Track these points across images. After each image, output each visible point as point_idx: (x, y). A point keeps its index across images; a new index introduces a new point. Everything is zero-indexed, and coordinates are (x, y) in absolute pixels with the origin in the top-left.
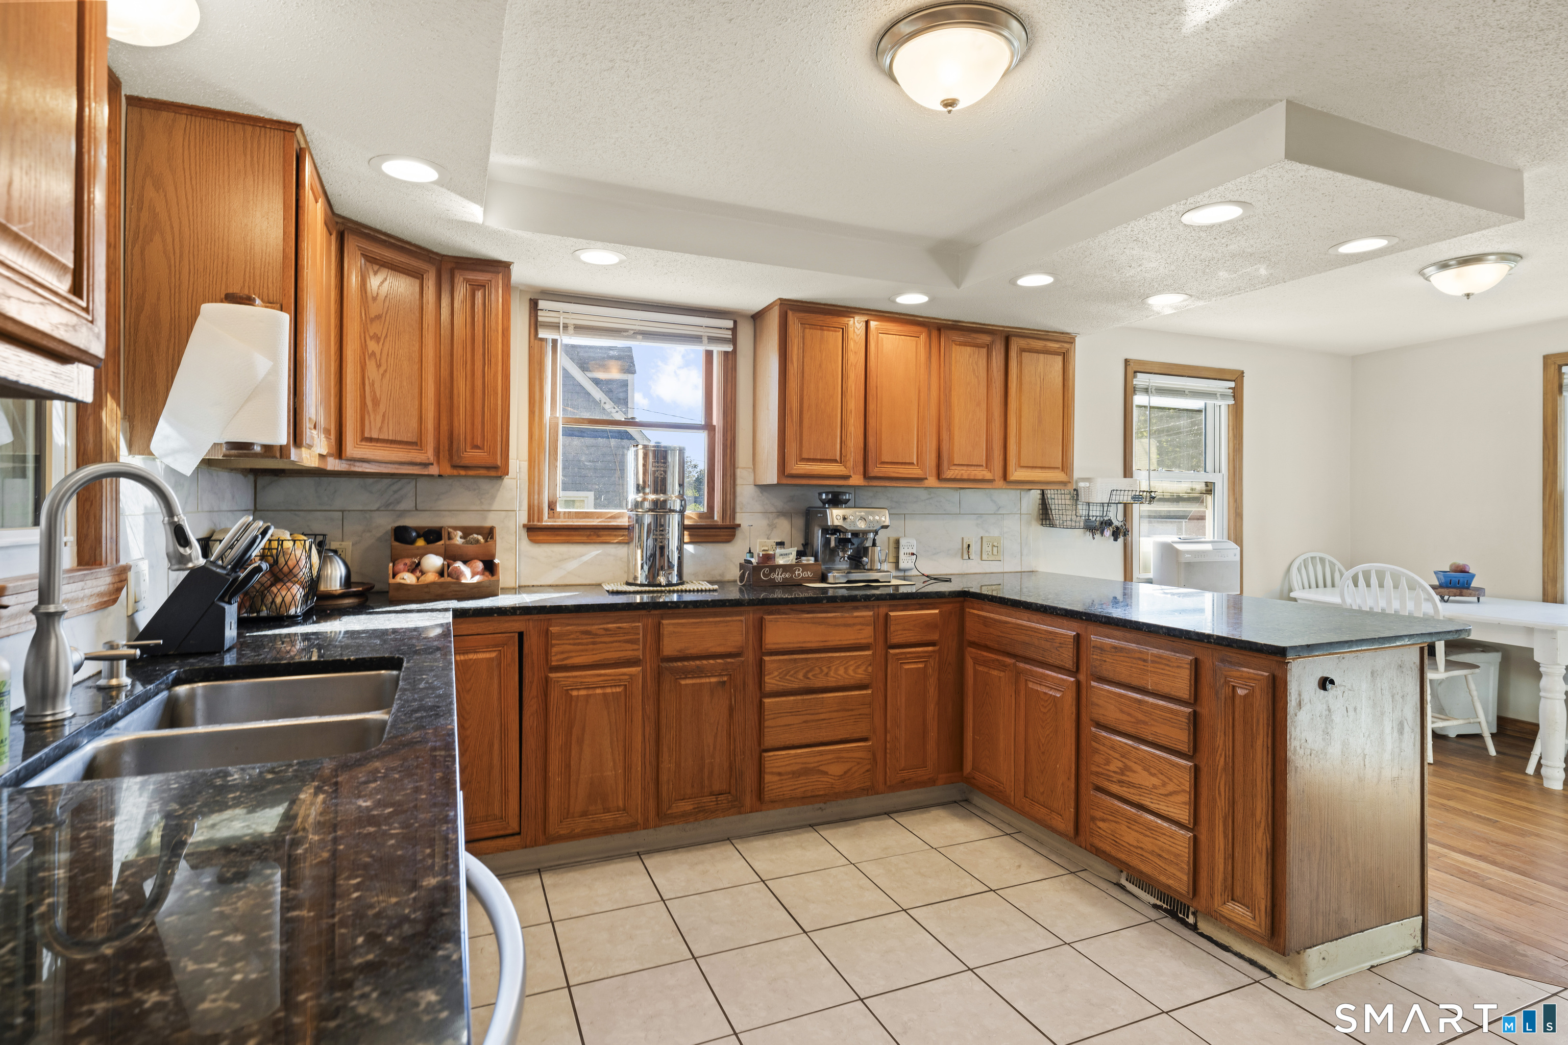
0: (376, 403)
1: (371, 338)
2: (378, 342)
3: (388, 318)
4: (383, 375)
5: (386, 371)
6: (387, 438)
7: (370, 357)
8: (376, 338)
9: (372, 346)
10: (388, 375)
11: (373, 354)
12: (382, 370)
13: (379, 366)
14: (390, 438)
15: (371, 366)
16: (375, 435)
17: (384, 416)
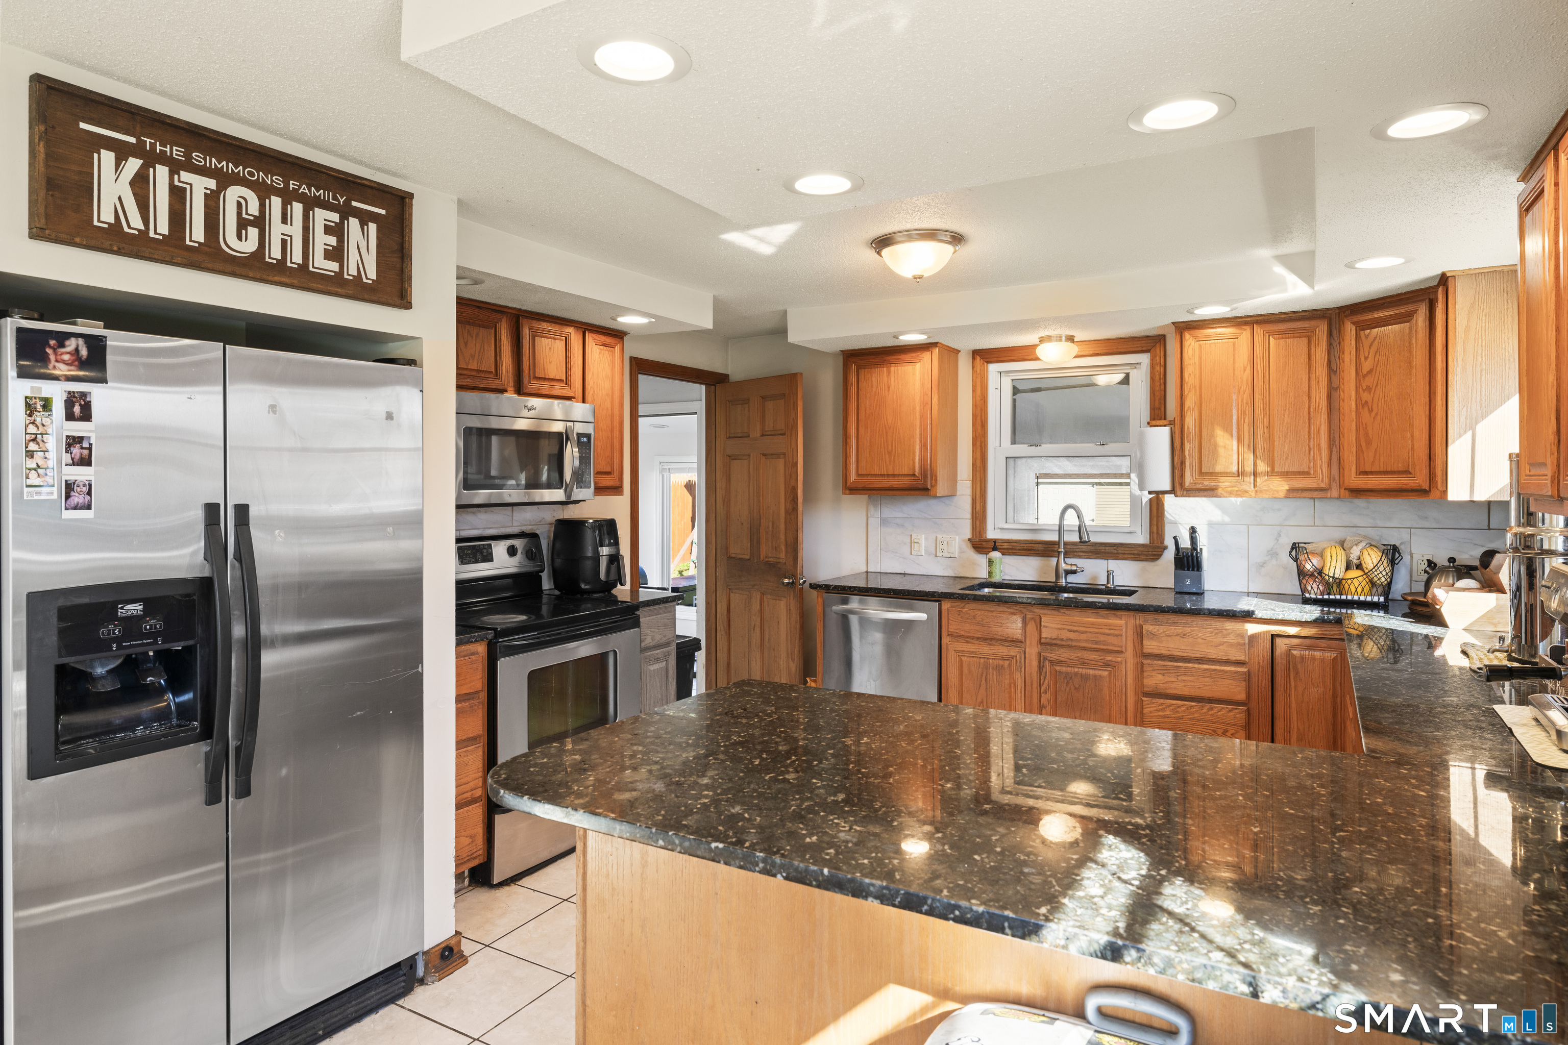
0: (1369, 443)
1: (1364, 391)
2: (1370, 393)
3: (1378, 370)
4: (1374, 418)
5: (1377, 414)
6: (1378, 470)
7: (1363, 406)
8: (1369, 389)
9: (1365, 396)
10: (1378, 417)
11: (1366, 402)
12: (1373, 414)
13: (1371, 411)
14: (1382, 470)
15: (1365, 413)
16: (1368, 469)
17: (1376, 450)
